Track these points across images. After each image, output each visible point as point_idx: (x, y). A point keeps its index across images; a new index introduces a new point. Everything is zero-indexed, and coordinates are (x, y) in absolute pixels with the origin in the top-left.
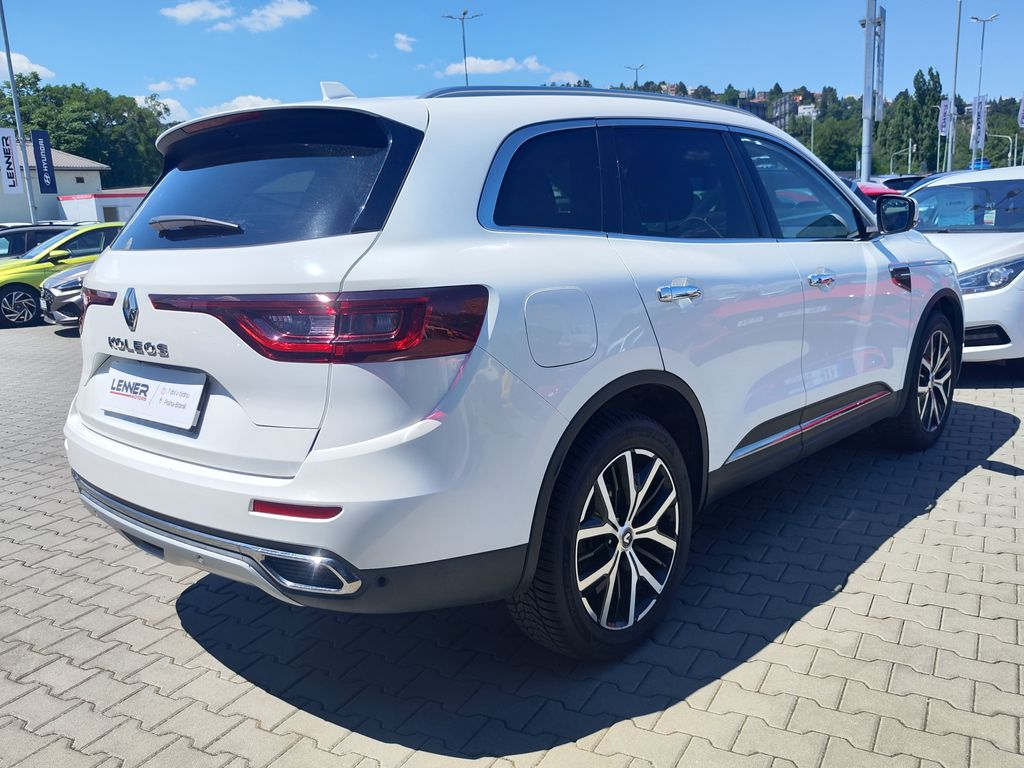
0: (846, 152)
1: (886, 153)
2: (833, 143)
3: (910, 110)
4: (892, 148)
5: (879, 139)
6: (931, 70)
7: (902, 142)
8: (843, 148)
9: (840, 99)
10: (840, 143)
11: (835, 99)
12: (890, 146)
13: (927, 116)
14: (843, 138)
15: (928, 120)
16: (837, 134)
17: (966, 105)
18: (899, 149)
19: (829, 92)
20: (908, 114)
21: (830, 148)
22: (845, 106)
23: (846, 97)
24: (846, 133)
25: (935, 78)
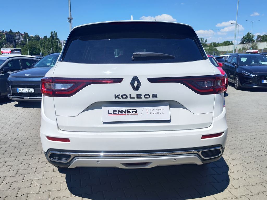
0: (36, 50)
1: (45, 51)
2: (32, 47)
3: (50, 41)
4: (47, 50)
5: (43, 47)
6: (55, 32)
7: (49, 48)
8: (35, 49)
9: (29, 36)
10: (34, 48)
11: (28, 36)
12: (46, 49)
13: (54, 43)
14: (35, 46)
15: (55, 43)
16: (33, 45)
17: (60, 41)
18: (49, 50)
19: (26, 34)
20: (50, 42)
21: (31, 49)
22: (31, 38)
23: (31, 36)
24: (35, 45)
25: (56, 34)
